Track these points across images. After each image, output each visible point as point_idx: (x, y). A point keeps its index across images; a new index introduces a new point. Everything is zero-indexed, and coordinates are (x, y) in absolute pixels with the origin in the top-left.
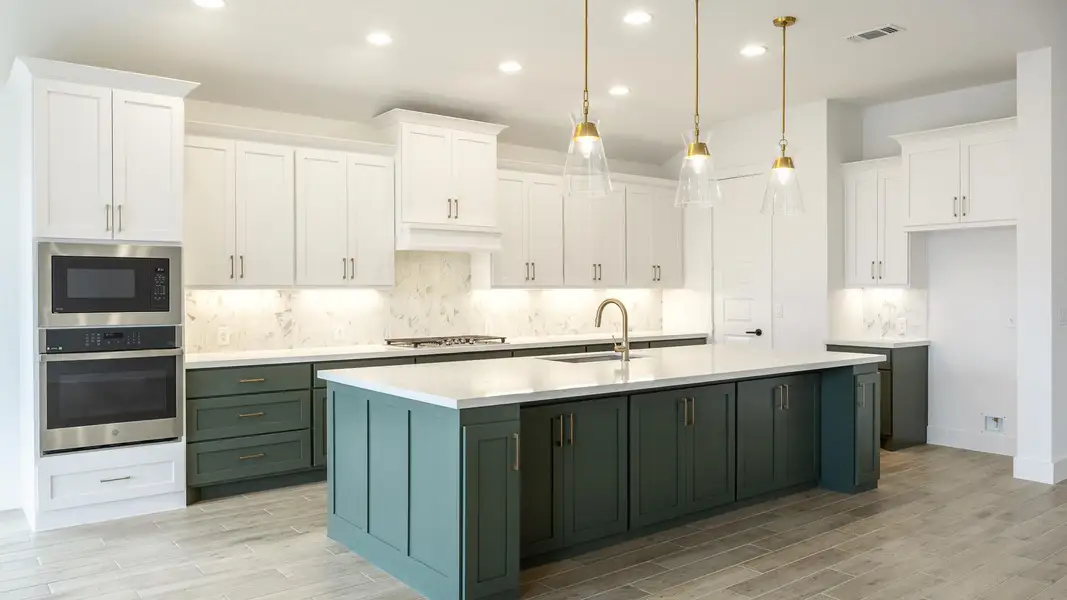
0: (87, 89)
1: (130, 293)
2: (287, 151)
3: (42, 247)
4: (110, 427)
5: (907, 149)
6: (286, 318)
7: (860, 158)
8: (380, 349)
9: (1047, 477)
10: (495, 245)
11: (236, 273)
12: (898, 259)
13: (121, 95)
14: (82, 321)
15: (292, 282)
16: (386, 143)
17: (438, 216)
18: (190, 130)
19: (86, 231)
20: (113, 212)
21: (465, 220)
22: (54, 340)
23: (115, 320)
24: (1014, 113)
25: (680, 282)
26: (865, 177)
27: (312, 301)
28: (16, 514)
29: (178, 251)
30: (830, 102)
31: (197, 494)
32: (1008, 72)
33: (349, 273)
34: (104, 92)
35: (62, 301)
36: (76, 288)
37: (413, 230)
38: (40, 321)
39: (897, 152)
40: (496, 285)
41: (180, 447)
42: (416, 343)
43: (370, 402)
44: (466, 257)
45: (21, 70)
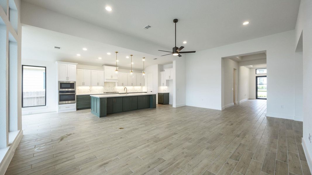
0: (65, 64)
1: (69, 87)
2: (90, 70)
3: (59, 82)
4: (67, 101)
5: (166, 70)
6: (90, 90)
7: (163, 71)
8: (103, 93)
9: (175, 107)
10: (117, 81)
11: (83, 84)
12: (165, 83)
13: (68, 65)
14: (64, 90)
15: (91, 85)
16: (103, 69)
17: (110, 78)
18: (77, 68)
19: (64, 80)
20: (67, 78)
21: (113, 78)
22: (60, 92)
23: (66, 90)
24: (172, 67)
25: (144, 85)
26: (162, 73)
27: (94, 88)
28: (56, 111)
29: (75, 82)
30: (158, 65)
31: (78, 109)
32: (172, 63)
33: (98, 84)
34: (66, 65)
35: (61, 87)
36: (63, 86)
37: (106, 79)
38: (59, 90)
39: (164, 71)
40: (118, 86)
41: (76, 104)
42: (108, 93)
43: (94, 98)
44: (115, 83)
45: (56, 62)
